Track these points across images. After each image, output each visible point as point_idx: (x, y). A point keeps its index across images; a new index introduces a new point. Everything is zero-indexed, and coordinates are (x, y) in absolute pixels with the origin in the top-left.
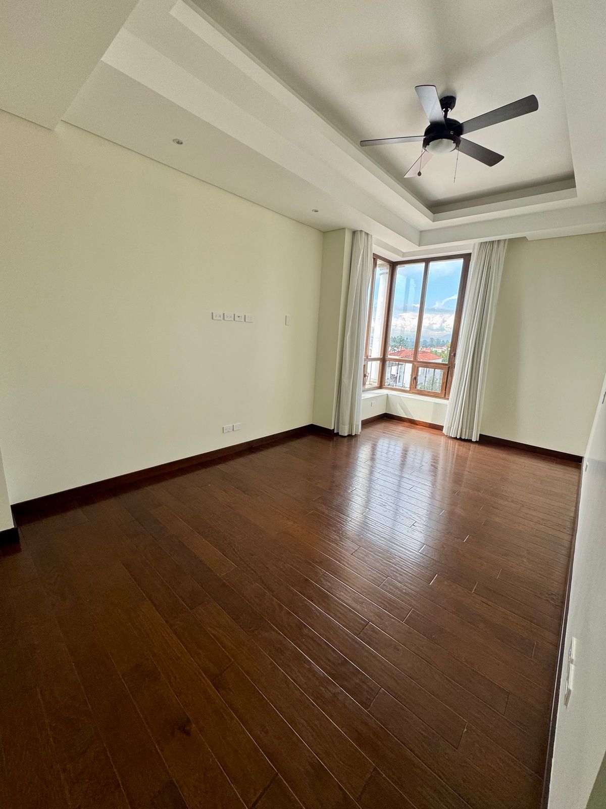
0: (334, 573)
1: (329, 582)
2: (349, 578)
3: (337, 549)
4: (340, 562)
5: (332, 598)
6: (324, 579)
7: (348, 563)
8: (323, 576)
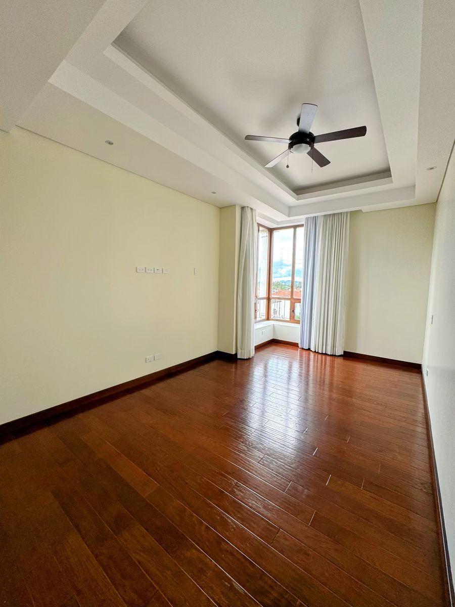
0: (245, 483)
1: (241, 491)
2: (259, 486)
3: (246, 459)
4: (249, 471)
5: (244, 507)
6: (237, 489)
7: (256, 472)
8: (236, 487)
